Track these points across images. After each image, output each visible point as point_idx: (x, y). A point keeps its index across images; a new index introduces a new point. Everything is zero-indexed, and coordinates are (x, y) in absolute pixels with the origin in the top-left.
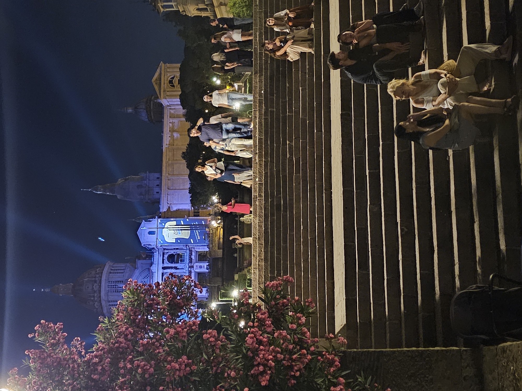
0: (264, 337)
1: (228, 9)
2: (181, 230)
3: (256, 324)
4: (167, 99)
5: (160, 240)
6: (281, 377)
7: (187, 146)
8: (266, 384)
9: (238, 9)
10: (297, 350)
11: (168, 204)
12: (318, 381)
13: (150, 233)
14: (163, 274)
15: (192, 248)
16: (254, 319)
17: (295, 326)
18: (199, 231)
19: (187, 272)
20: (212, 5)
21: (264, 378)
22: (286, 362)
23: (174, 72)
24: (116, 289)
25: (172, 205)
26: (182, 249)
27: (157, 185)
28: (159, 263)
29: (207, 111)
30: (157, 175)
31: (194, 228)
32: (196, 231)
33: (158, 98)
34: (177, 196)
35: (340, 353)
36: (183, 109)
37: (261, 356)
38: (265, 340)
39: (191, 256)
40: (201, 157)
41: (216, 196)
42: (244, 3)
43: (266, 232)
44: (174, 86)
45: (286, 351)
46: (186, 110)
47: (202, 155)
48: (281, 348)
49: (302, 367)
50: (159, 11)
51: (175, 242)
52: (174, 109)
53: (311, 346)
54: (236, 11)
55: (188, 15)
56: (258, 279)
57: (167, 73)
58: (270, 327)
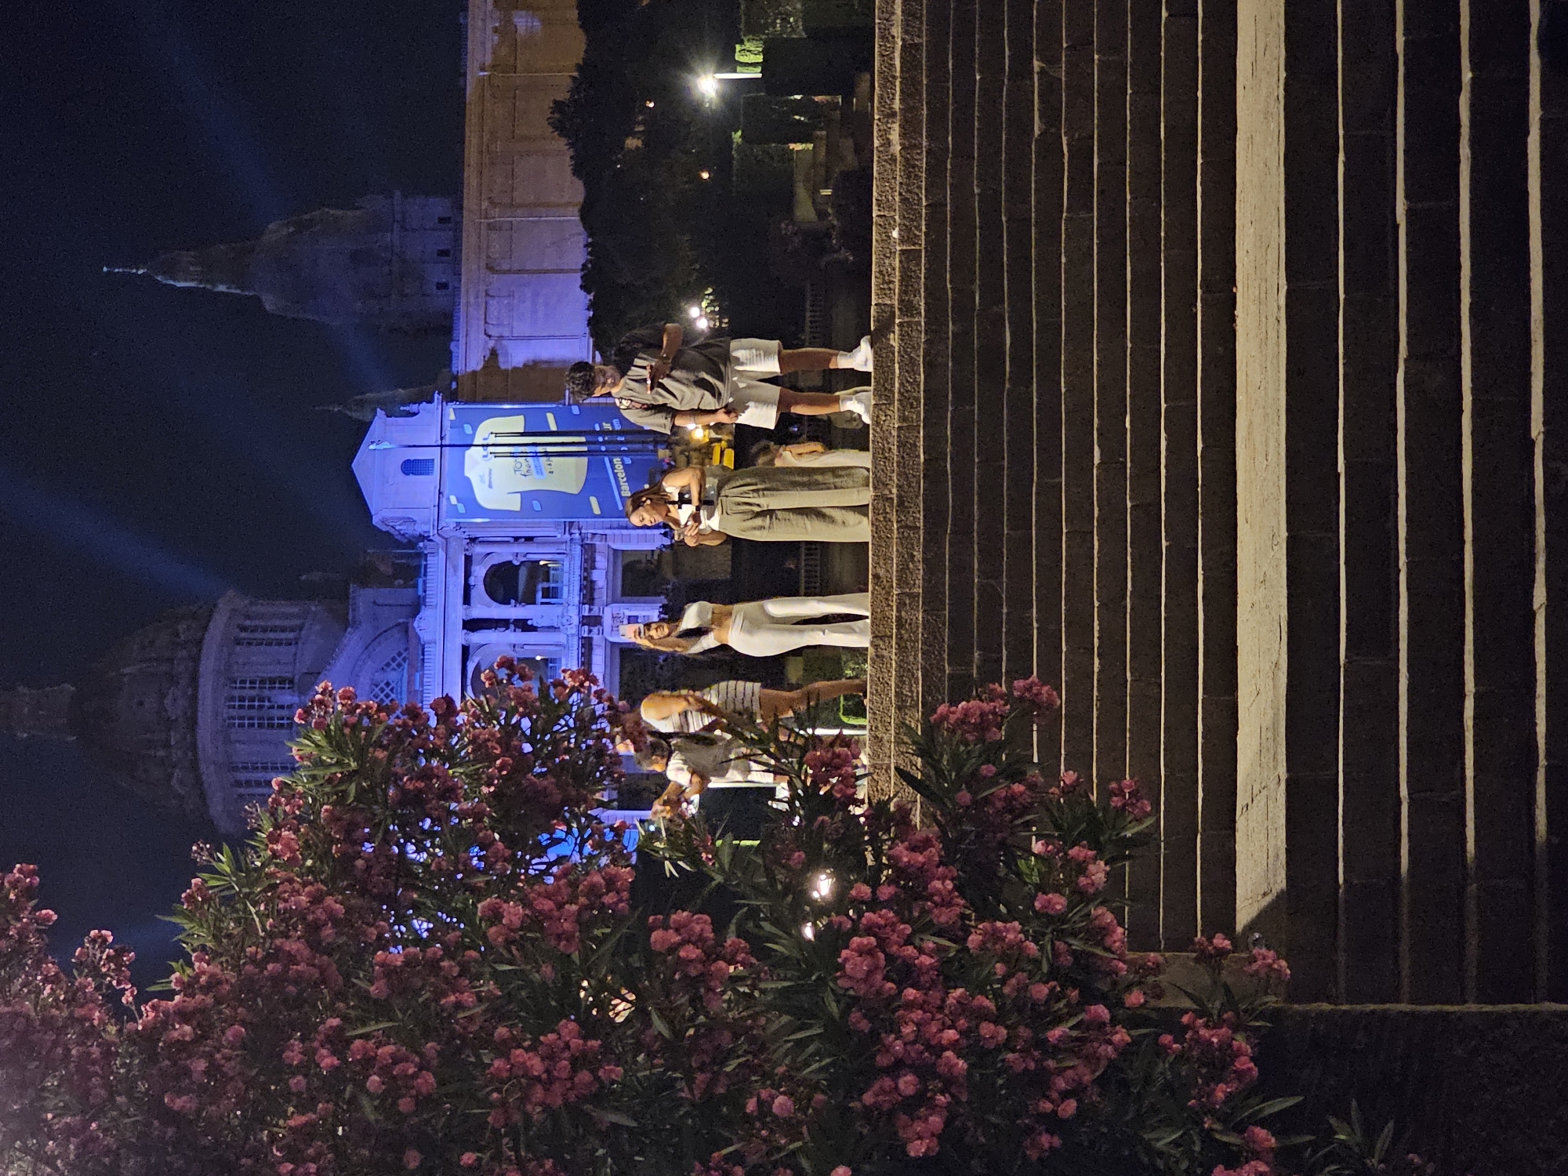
0: (921, 951)
2: (547, 454)
3: (886, 892)
5: (453, 500)
6: (993, 1119)
7: (576, 74)
8: (928, 1148)
10: (1068, 1005)
11: (490, 336)
12: (1158, 1140)
13: (411, 467)
14: (466, 651)
15: (594, 534)
16: (880, 867)
17: (1059, 902)
18: (628, 461)
19: (575, 643)
21: (919, 1127)
22: (1016, 1055)
24: (261, 713)
25: (505, 342)
26: (548, 541)
27: (443, 253)
28: (450, 599)
30: (439, 206)
31: (603, 448)
32: (611, 462)
34: (528, 303)
35: (1256, 1019)
37: (908, 1030)
38: (926, 960)
39: (590, 574)
40: (639, 123)
41: (704, 304)
43: (934, 471)
45: (1020, 1010)
47: (640, 118)
48: (997, 995)
49: (1087, 1078)
51: (517, 507)
53: (1129, 988)
56: (897, 686)
58: (949, 904)
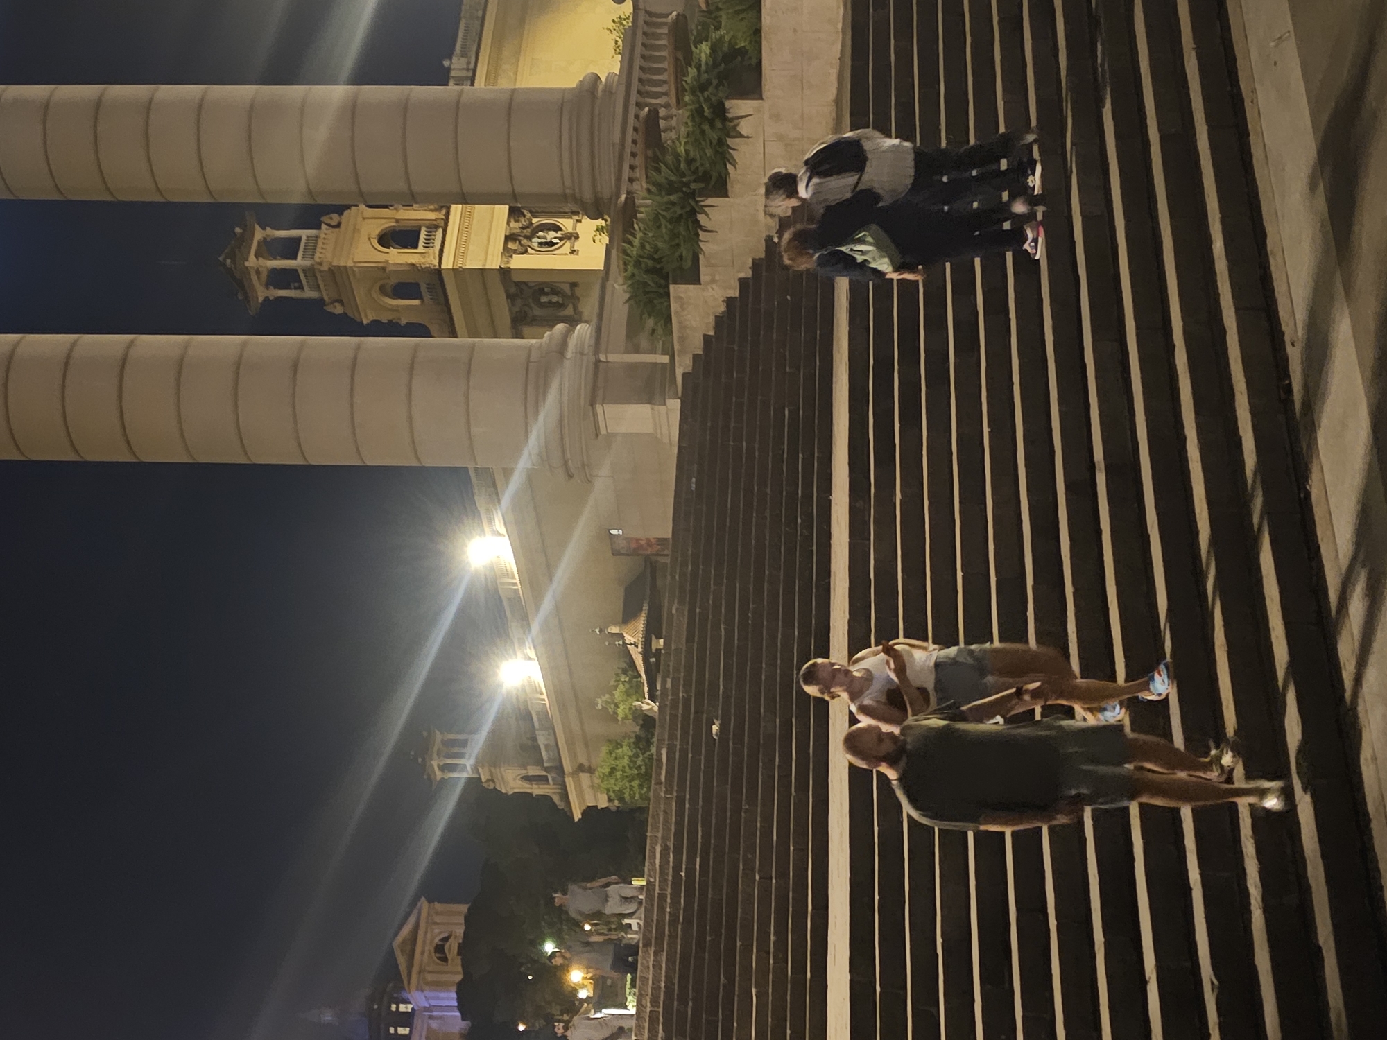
1: (597, 781)
4: (425, 992)
9: (620, 783)
20: (560, 769)
23: (451, 924)
29: (521, 1028)
33: (403, 988)
36: (463, 1019)
42: (636, 768)
44: (444, 959)
46: (469, 1022)
50: (432, 777)
52: (441, 1018)
54: (614, 786)
55: (499, 789)
57: (434, 927)
